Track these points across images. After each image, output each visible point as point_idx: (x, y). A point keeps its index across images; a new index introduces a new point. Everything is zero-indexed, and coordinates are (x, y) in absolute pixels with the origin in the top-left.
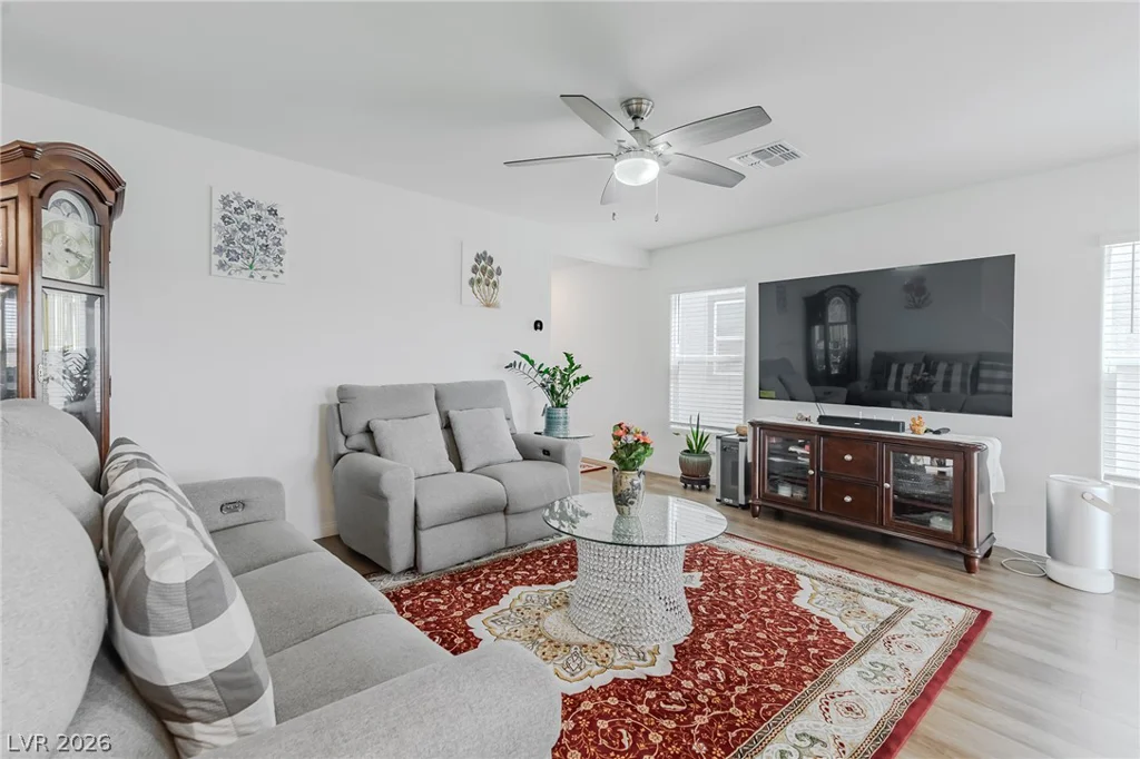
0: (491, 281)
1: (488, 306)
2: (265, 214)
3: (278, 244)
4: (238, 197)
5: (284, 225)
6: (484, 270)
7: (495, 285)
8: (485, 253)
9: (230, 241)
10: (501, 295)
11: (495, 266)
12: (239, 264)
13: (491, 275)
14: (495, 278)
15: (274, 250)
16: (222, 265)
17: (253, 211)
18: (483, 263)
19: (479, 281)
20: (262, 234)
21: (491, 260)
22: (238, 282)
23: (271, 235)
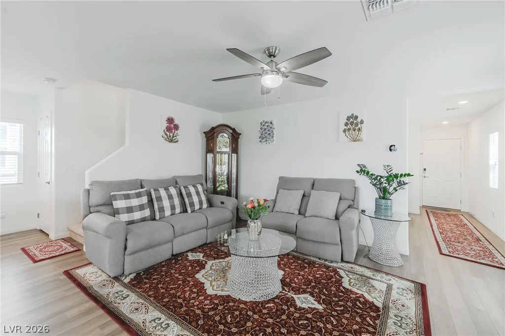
0: (357, 128)
1: (354, 141)
2: (269, 124)
3: (272, 132)
4: (264, 121)
5: (274, 126)
6: (352, 123)
7: (359, 129)
8: (353, 115)
9: (262, 134)
10: (364, 134)
11: (359, 120)
12: (264, 140)
13: (357, 125)
14: (359, 126)
15: (272, 134)
16: (260, 141)
17: (267, 124)
18: (351, 120)
19: (349, 129)
20: (269, 130)
21: (357, 117)
22: (264, 145)
23: (271, 130)
